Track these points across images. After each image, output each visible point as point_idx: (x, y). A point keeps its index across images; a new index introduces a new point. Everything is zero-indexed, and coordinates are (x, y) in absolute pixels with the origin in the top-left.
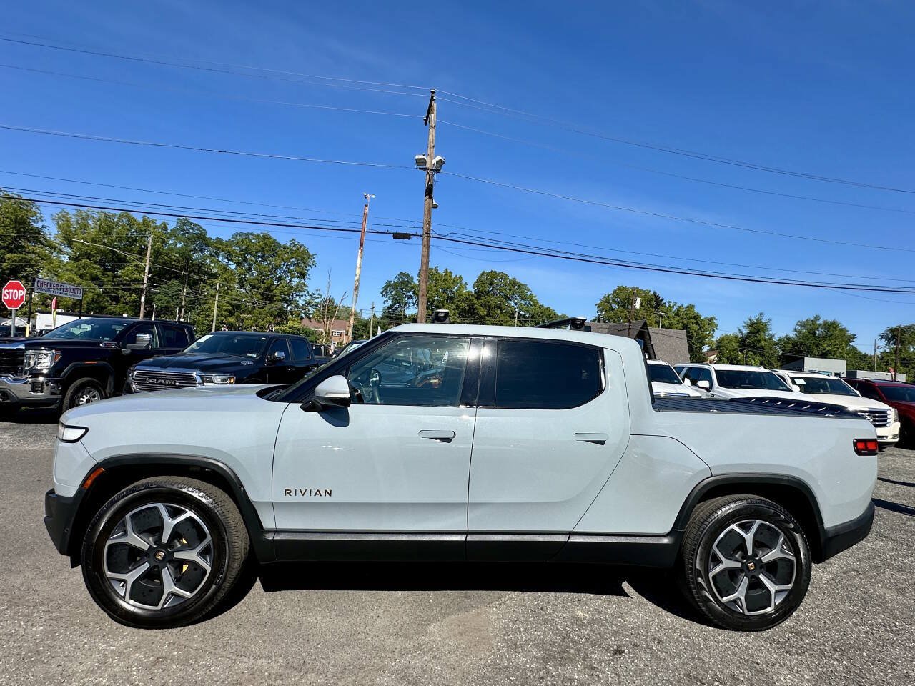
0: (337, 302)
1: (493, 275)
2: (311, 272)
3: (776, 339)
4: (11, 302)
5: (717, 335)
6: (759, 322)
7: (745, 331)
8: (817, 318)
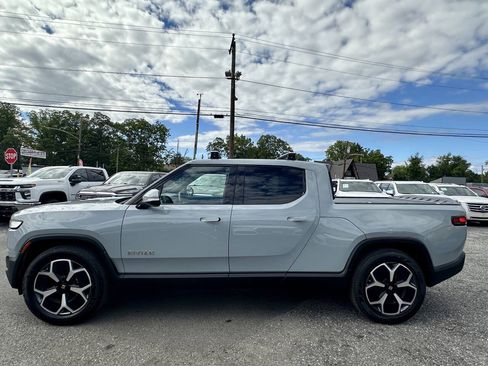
0: (182, 155)
1: (268, 137)
2: (168, 139)
3: (426, 167)
4: (9, 160)
5: (393, 166)
6: (416, 158)
7: (409, 163)
8: (449, 155)
